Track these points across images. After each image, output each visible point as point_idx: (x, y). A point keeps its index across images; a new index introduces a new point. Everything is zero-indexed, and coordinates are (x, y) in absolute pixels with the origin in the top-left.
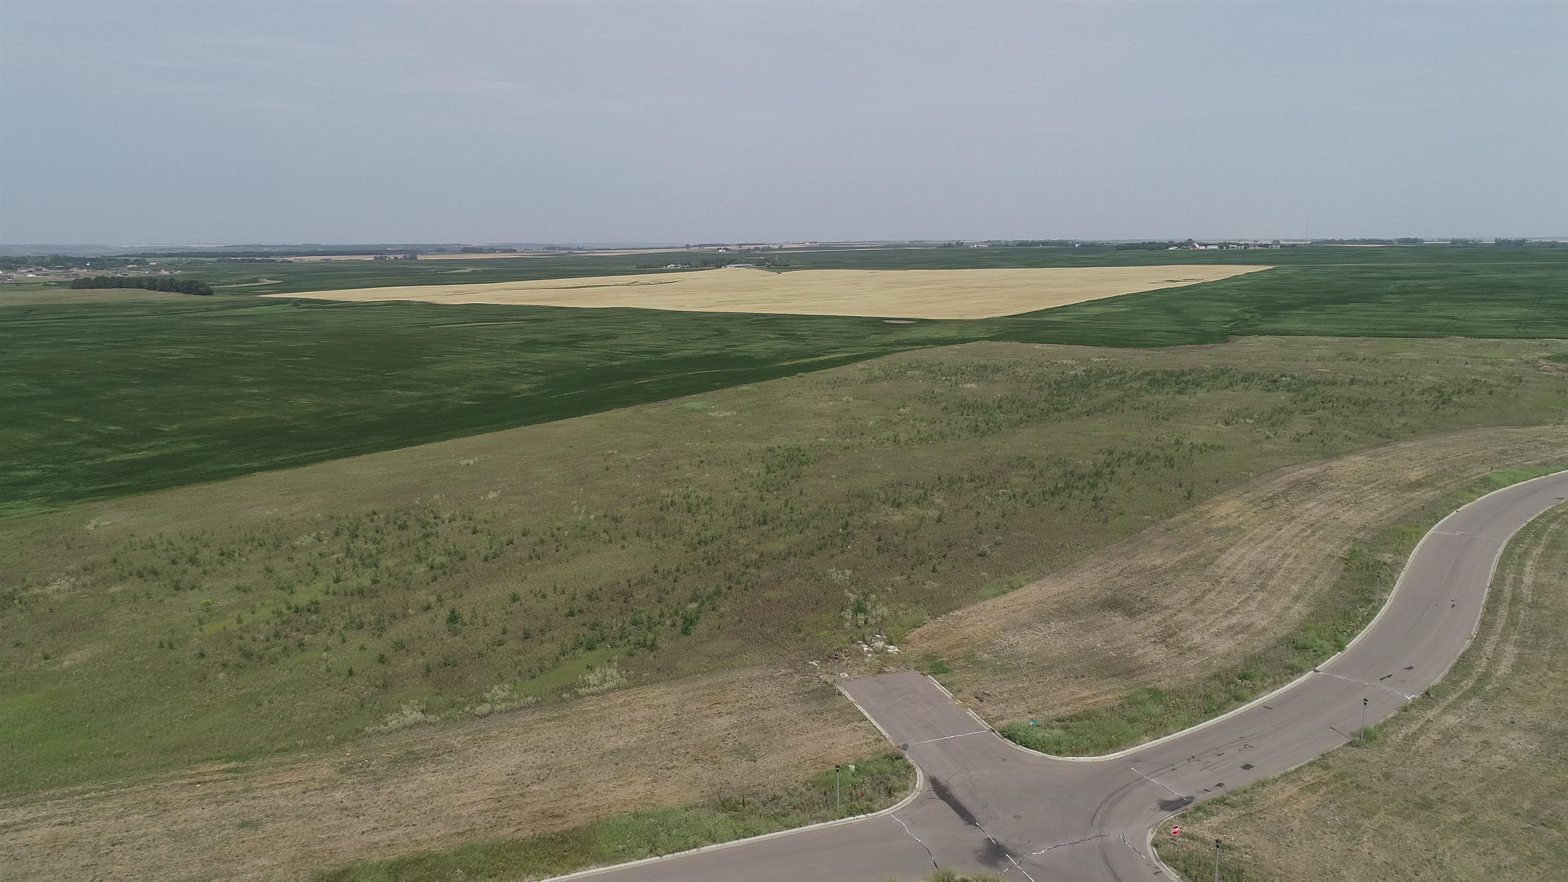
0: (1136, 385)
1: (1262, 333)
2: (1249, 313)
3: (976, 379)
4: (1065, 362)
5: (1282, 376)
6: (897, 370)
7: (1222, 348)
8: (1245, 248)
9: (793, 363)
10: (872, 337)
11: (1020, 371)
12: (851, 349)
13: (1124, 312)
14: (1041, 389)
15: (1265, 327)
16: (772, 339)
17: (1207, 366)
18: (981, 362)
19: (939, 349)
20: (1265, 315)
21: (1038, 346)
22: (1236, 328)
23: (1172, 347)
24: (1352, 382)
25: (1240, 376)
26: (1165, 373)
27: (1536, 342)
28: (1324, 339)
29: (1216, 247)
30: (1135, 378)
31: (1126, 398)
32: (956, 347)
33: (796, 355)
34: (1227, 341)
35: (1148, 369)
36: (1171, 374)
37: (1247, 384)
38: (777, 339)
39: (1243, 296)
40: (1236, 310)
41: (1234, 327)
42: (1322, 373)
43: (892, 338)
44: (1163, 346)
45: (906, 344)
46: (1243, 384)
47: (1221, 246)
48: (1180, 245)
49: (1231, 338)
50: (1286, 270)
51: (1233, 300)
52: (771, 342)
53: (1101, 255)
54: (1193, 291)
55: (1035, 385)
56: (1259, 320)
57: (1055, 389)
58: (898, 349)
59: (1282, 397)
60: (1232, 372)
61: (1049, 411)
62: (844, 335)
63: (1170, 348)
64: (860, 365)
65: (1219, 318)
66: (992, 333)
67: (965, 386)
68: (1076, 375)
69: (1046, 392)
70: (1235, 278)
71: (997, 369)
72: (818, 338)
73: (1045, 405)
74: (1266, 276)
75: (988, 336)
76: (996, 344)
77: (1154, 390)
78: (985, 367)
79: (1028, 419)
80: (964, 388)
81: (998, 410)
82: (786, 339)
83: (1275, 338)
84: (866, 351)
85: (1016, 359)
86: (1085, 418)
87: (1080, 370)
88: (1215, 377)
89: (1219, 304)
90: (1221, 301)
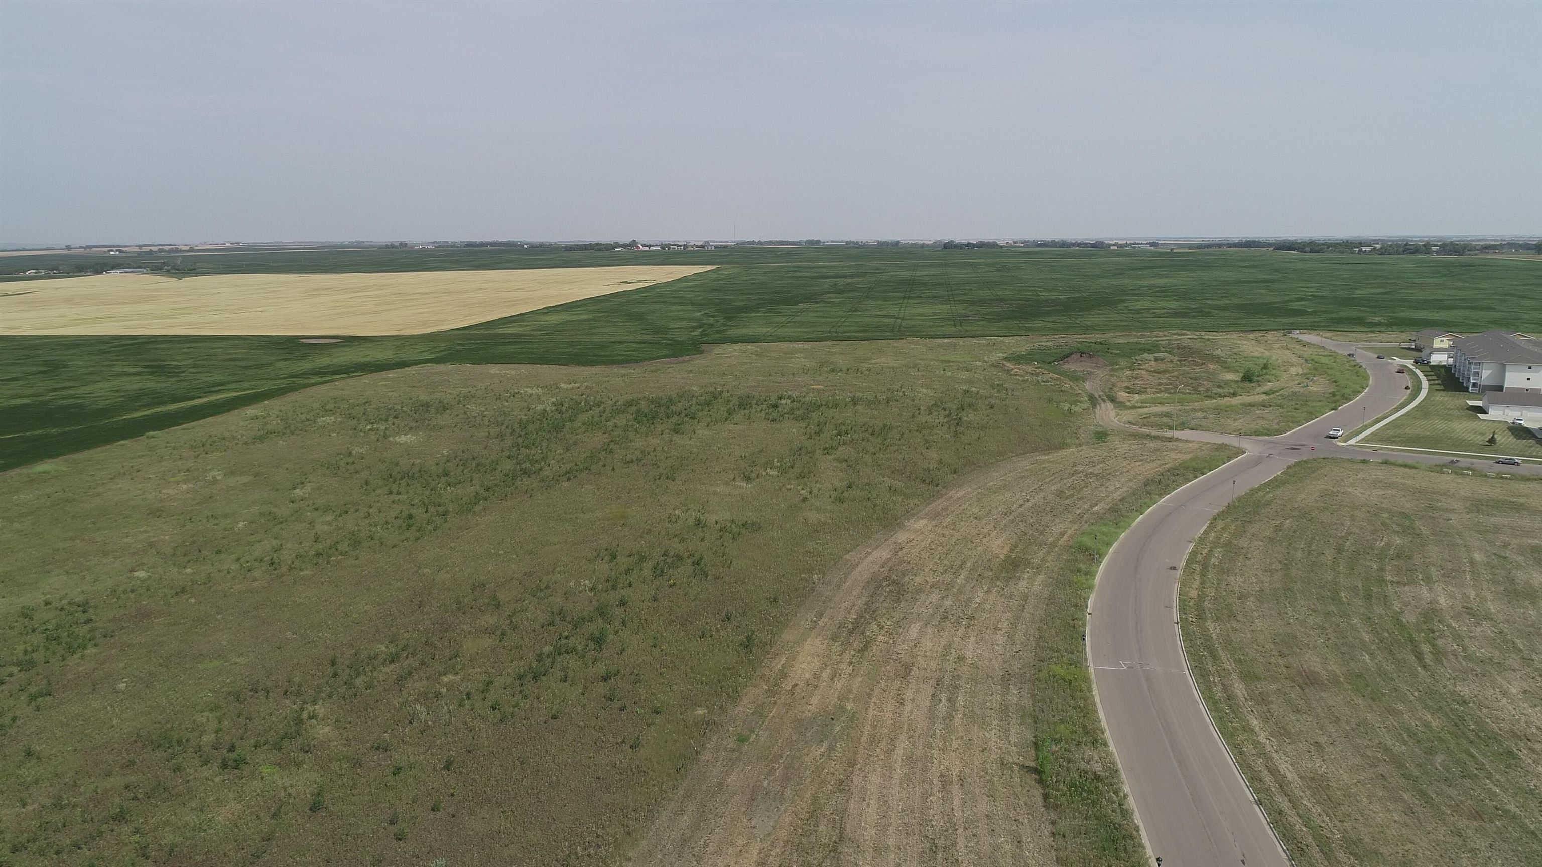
0: (621, 421)
1: (734, 341)
2: (712, 316)
3: (414, 424)
4: (529, 391)
5: (780, 399)
6: (303, 417)
7: (700, 362)
8: (684, 249)
9: (148, 412)
10: (280, 364)
11: (474, 409)
12: (245, 385)
13: (585, 320)
14: (501, 436)
15: (731, 333)
16: (129, 375)
17: (694, 388)
18: (422, 398)
19: (367, 379)
20: (728, 319)
21: (494, 369)
22: (706, 335)
23: (646, 362)
24: (855, 402)
25: (735, 401)
26: (651, 401)
27: (983, 341)
28: (797, 345)
29: (659, 248)
30: (617, 411)
31: (612, 445)
32: (391, 374)
33: (158, 399)
34: (702, 352)
35: (629, 397)
36: (657, 403)
37: (747, 412)
38: (138, 374)
39: (700, 298)
40: (699, 314)
41: (702, 334)
42: (818, 391)
43: (305, 365)
44: (637, 362)
45: (324, 374)
46: (743, 412)
47: (663, 246)
48: (625, 246)
49: (704, 347)
50: (729, 270)
51: (692, 303)
52: (125, 379)
53: (552, 256)
54: (649, 294)
55: (494, 431)
56: (725, 325)
57: (520, 436)
58: (312, 381)
59: (793, 430)
60: (725, 395)
61: (514, 478)
62: (240, 363)
63: (645, 363)
64: (251, 411)
65: (684, 323)
66: (438, 352)
67: (397, 439)
68: (545, 410)
69: (509, 441)
70: (685, 279)
71: (444, 408)
72: (200, 370)
73: (508, 465)
74: (714, 276)
75: (433, 356)
76: (441, 368)
77: (644, 429)
78: (426, 406)
79: (485, 494)
80: (396, 443)
81: (443, 479)
82: (151, 374)
83: (750, 347)
84: (266, 386)
85: (467, 390)
86: (565, 484)
87: (548, 404)
88: (708, 404)
89: (679, 307)
90: (680, 304)
